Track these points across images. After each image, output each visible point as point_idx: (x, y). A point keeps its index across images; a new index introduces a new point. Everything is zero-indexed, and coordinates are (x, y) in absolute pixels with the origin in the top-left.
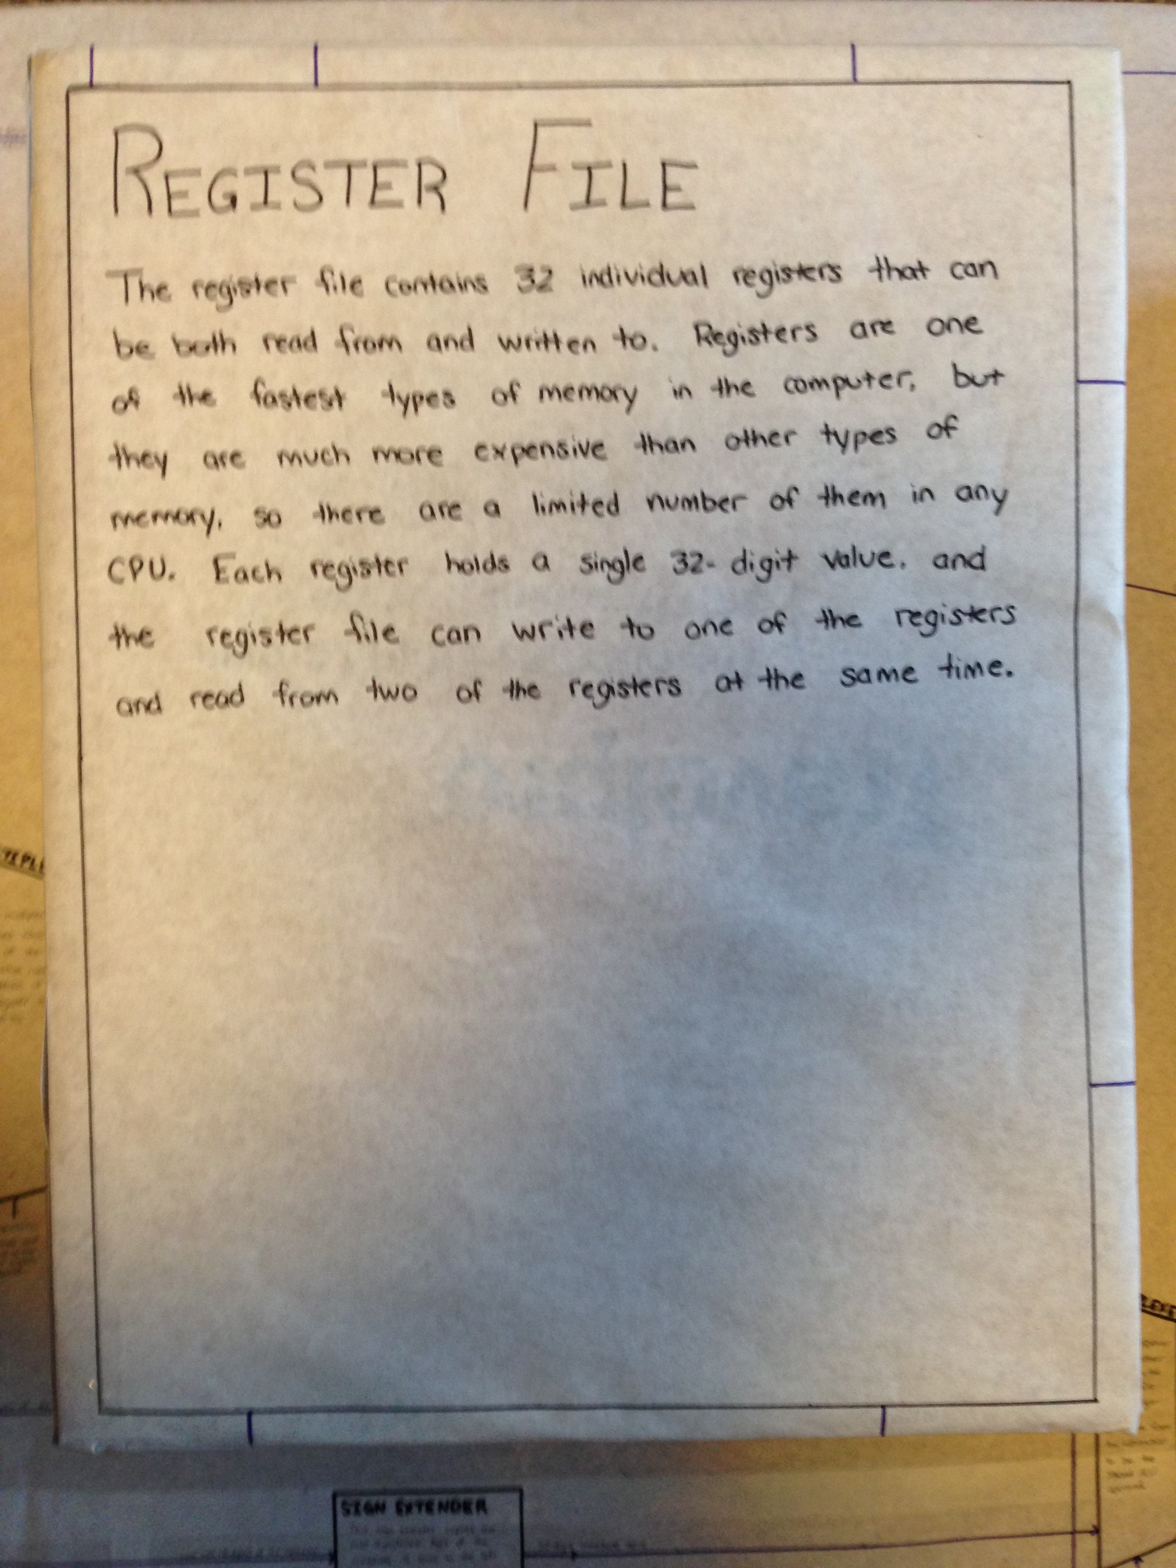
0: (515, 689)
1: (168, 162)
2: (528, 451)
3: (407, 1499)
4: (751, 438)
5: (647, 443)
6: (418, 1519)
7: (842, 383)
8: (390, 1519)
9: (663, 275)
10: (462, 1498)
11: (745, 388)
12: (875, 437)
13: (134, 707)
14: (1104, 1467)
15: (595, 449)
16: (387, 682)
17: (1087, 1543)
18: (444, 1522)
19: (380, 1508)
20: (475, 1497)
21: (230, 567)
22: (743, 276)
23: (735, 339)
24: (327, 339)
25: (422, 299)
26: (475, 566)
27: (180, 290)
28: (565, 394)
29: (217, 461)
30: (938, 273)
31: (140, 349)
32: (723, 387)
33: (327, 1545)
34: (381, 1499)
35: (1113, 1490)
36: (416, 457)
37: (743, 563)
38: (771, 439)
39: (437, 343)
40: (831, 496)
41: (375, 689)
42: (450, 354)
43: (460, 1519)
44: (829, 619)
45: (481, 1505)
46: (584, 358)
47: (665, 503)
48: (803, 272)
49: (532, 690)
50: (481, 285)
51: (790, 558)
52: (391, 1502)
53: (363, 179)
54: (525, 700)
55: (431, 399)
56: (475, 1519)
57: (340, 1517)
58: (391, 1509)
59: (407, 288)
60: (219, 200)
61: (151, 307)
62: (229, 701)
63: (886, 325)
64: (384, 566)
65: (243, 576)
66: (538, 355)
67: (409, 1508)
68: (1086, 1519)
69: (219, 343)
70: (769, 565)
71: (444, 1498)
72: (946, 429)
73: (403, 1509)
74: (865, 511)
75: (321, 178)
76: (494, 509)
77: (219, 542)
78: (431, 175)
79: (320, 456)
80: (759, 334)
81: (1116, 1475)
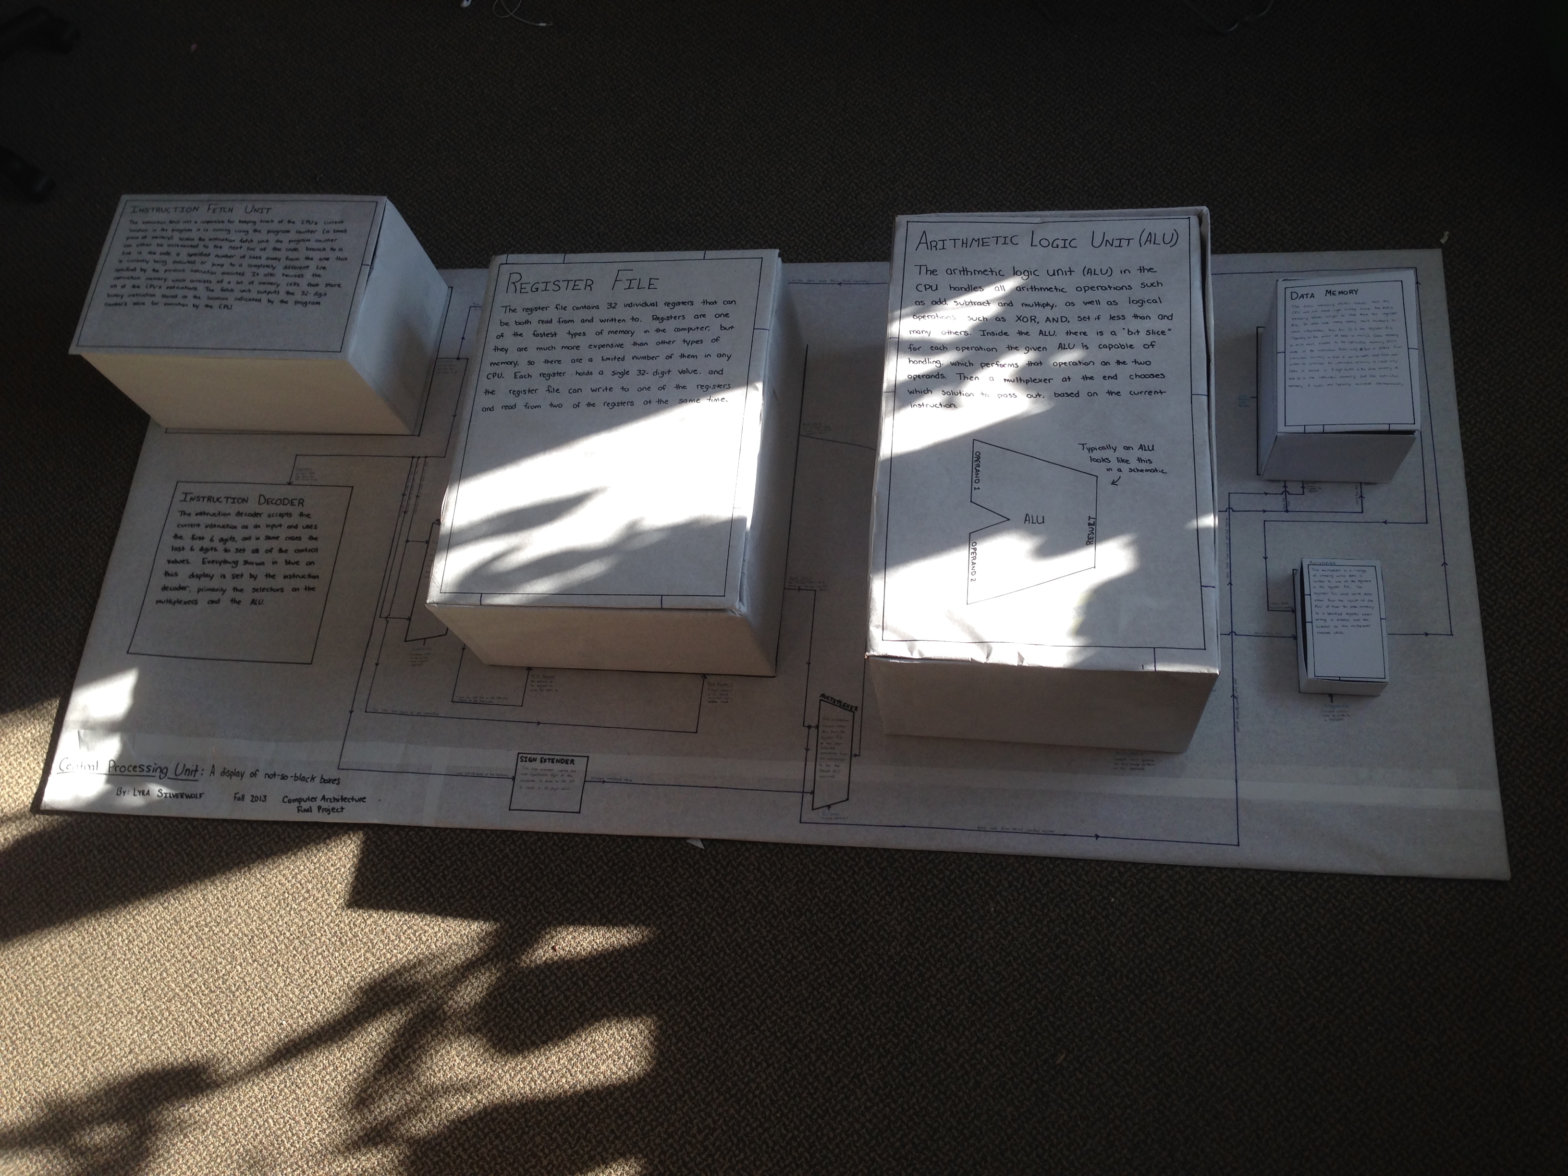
0: (589, 405)
1: (523, 281)
2: (602, 346)
3: (545, 757)
4: (663, 342)
5: (635, 344)
6: (548, 765)
7: (690, 329)
8: (537, 765)
9: (646, 304)
10: (565, 758)
11: (664, 330)
12: (697, 342)
13: (486, 409)
14: (818, 767)
15: (621, 346)
16: (555, 403)
17: (808, 797)
18: (557, 767)
19: (535, 760)
20: (570, 758)
21: (518, 375)
22: (667, 304)
23: (663, 319)
24: (555, 321)
25: (581, 311)
26: (583, 374)
27: (519, 310)
28: (616, 332)
29: (520, 350)
30: (720, 303)
31: (507, 324)
32: (658, 330)
33: (511, 775)
34: (535, 756)
35: (821, 777)
36: (573, 348)
37: (656, 373)
38: (669, 343)
39: (583, 321)
40: (682, 356)
41: (551, 405)
42: (586, 324)
43: (563, 766)
44: (678, 387)
45: (572, 761)
46: (622, 324)
47: (637, 358)
48: (683, 303)
49: (593, 405)
50: (597, 307)
51: (669, 371)
52: (539, 757)
53: (571, 284)
54: (591, 407)
55: (579, 334)
56: (570, 767)
57: (519, 762)
58: (538, 760)
59: (578, 308)
60: (534, 289)
61: (512, 314)
62: (512, 408)
63: (704, 316)
64: (559, 374)
65: (521, 377)
66: (610, 323)
67: (545, 761)
68: (809, 787)
69: (527, 322)
70: (663, 373)
71: (558, 757)
72: (717, 340)
73: (543, 761)
74: (691, 359)
75: (561, 284)
76: (591, 360)
77: (517, 369)
78: (589, 282)
79: (548, 348)
80: (668, 318)
81: (822, 771)
